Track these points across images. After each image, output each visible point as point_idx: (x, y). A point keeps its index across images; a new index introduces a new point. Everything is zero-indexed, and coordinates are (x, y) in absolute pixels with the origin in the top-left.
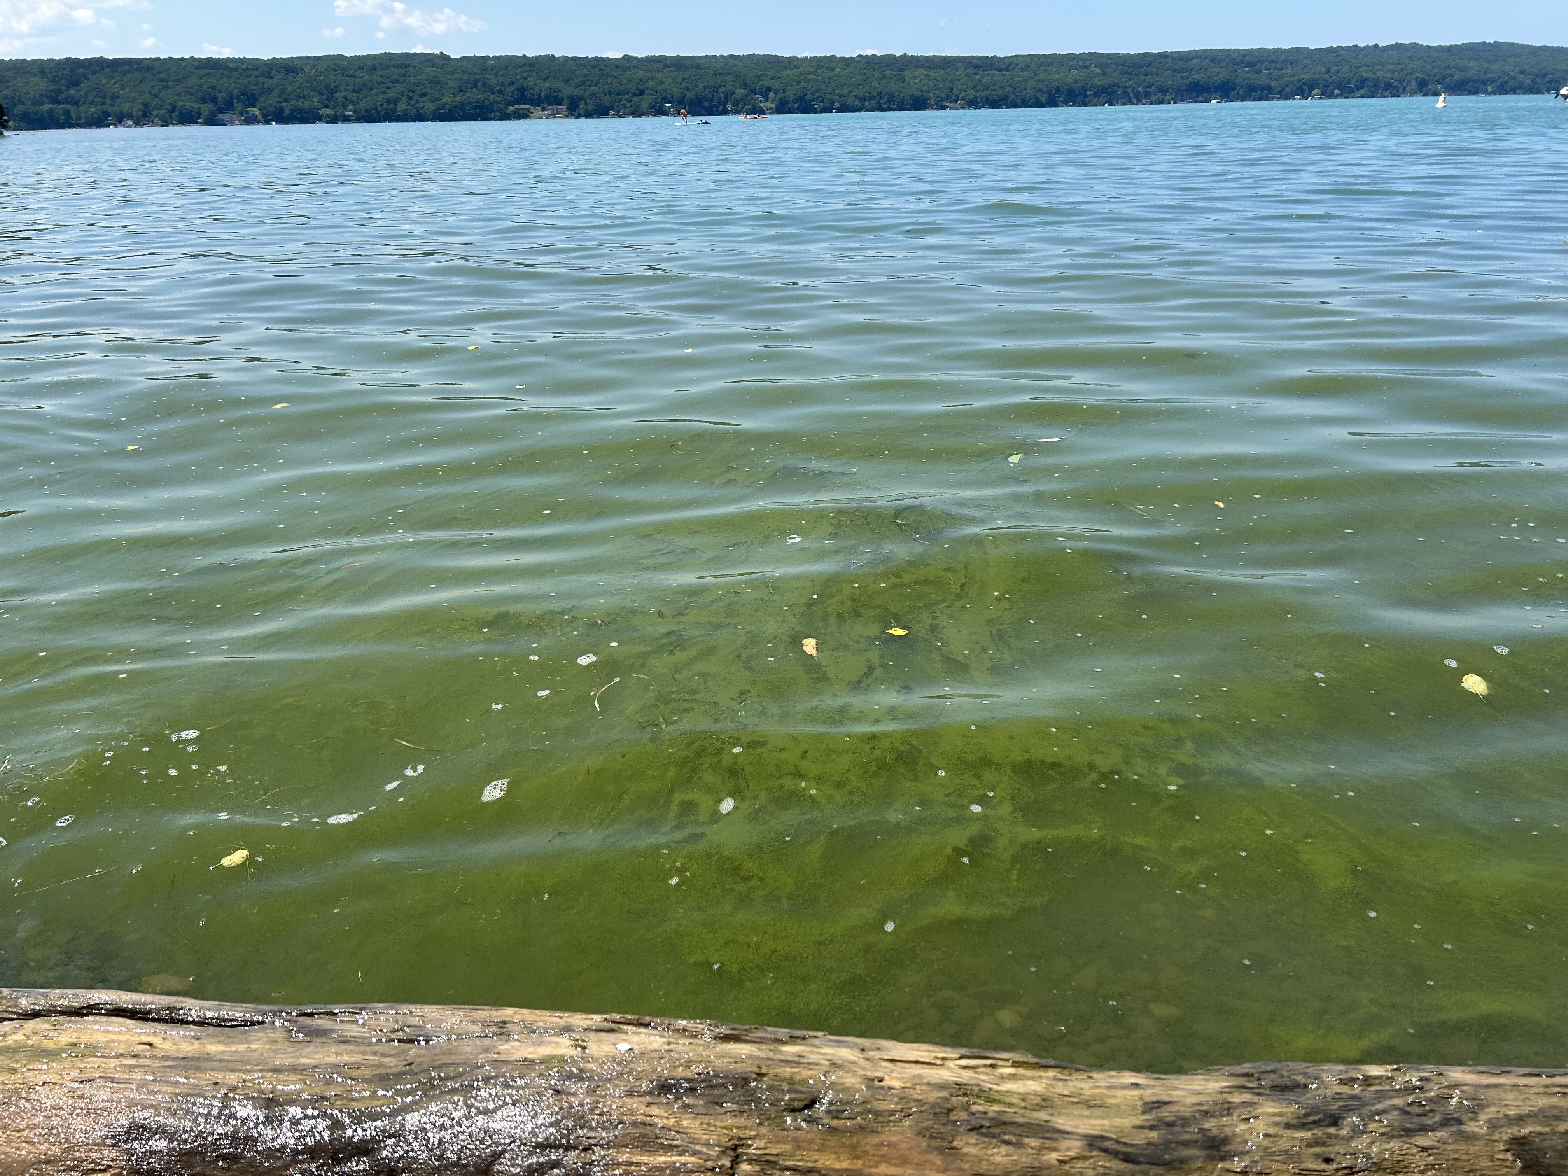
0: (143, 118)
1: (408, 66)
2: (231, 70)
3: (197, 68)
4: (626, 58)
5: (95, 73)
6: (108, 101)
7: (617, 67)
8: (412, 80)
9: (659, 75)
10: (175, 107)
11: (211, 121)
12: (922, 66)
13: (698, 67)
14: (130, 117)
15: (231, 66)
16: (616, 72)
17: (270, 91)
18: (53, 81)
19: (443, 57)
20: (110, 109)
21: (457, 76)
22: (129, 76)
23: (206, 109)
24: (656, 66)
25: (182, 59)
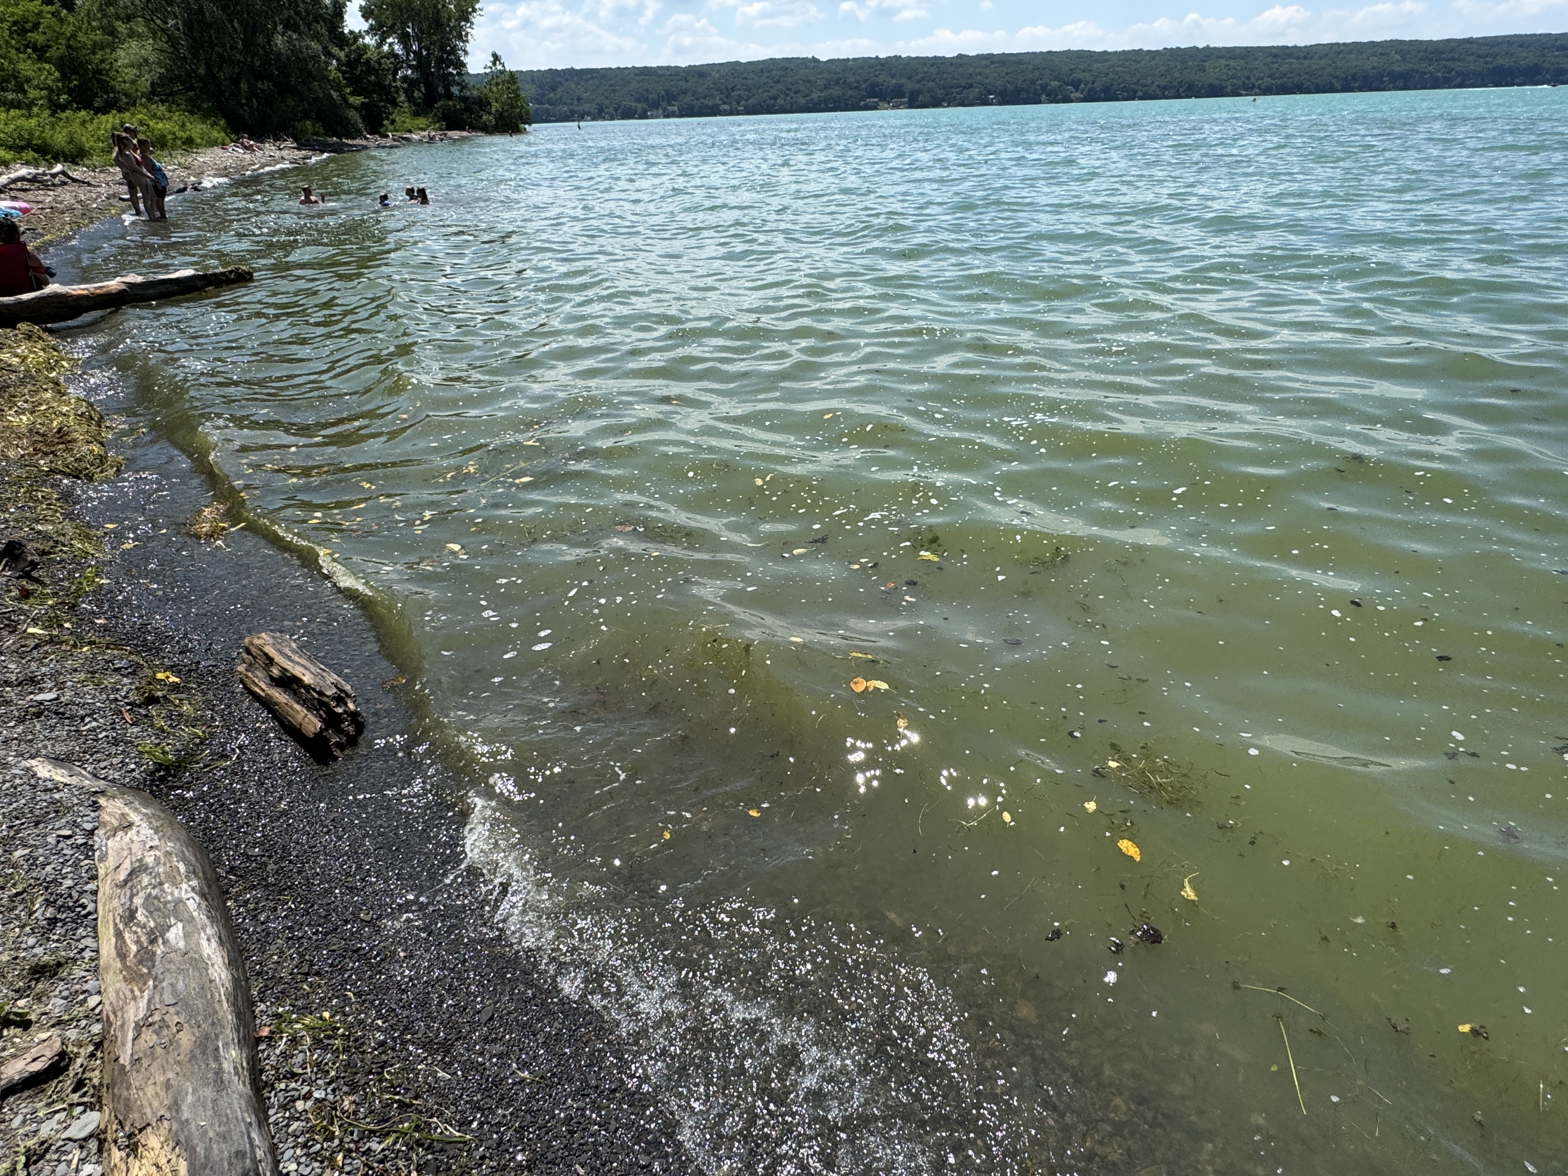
0: (598, 115)
1: (786, 69)
2: (660, 76)
3: (637, 75)
4: (960, 56)
5: (567, 80)
6: (575, 102)
7: (951, 64)
8: (790, 80)
9: (987, 71)
10: (619, 106)
11: (644, 116)
12: (1222, 57)
13: (1020, 63)
14: (589, 114)
15: (660, 72)
16: (951, 69)
17: (685, 92)
18: (540, 87)
19: (815, 60)
20: (576, 108)
21: (825, 76)
22: (590, 82)
23: (640, 106)
24: (984, 63)
25: (626, 68)
